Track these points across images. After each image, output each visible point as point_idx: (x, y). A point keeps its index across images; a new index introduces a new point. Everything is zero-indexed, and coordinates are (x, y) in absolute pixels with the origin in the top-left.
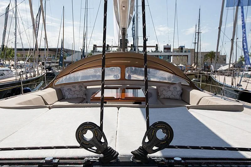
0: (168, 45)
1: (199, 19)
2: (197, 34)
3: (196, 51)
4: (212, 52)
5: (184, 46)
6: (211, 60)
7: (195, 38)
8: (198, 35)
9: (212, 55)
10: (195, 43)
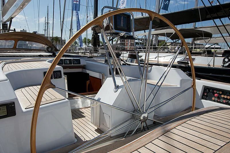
0: (24, 30)
1: (48, 14)
2: (46, 23)
3: (46, 36)
4: (57, 37)
5: (37, 32)
6: (56, 43)
7: (45, 27)
8: (48, 24)
9: (57, 39)
10: (45, 30)
